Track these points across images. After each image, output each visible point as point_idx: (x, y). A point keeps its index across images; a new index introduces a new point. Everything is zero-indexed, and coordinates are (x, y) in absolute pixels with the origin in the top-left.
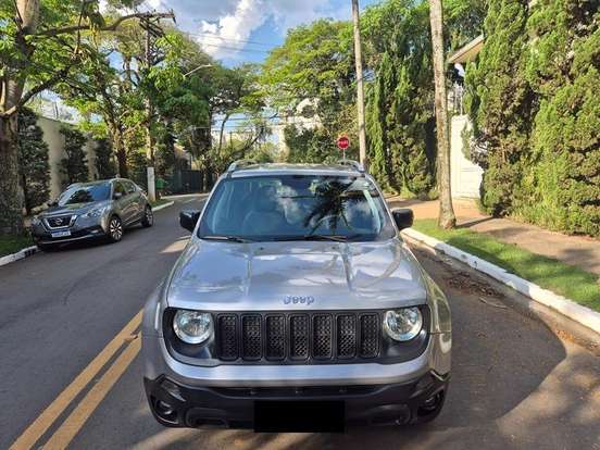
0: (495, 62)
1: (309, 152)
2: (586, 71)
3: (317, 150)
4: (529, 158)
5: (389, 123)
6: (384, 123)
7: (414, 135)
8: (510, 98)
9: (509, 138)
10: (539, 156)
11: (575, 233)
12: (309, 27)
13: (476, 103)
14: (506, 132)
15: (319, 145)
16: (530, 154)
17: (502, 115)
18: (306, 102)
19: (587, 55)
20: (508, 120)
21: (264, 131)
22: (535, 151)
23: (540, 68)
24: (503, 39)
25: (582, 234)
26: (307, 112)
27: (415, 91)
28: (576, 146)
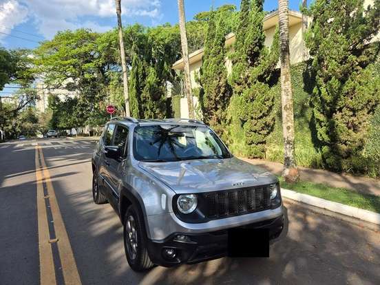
0: (211, 73)
1: (74, 114)
2: (255, 83)
3: (80, 113)
4: (225, 122)
5: (142, 99)
6: (140, 99)
7: (160, 107)
8: (219, 92)
9: (219, 111)
10: (230, 121)
11: (254, 158)
12: (74, 32)
13: (202, 93)
14: (216, 109)
15: (81, 110)
16: (226, 120)
17: (215, 100)
18: (70, 80)
19: (256, 76)
20: (217, 102)
21: (33, 98)
22: (228, 118)
23: (236, 79)
24: (215, 62)
25: (257, 158)
26: (70, 87)
27: (160, 82)
28: (254, 117)
